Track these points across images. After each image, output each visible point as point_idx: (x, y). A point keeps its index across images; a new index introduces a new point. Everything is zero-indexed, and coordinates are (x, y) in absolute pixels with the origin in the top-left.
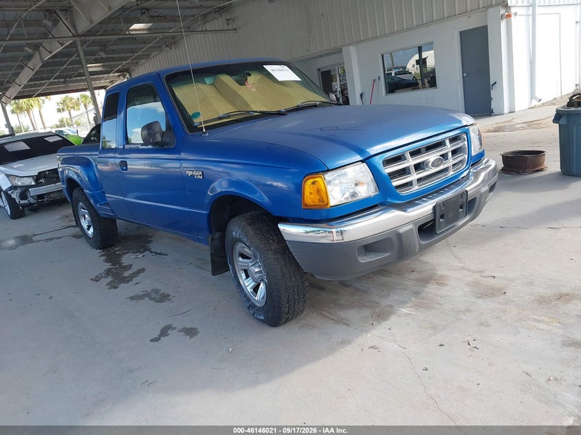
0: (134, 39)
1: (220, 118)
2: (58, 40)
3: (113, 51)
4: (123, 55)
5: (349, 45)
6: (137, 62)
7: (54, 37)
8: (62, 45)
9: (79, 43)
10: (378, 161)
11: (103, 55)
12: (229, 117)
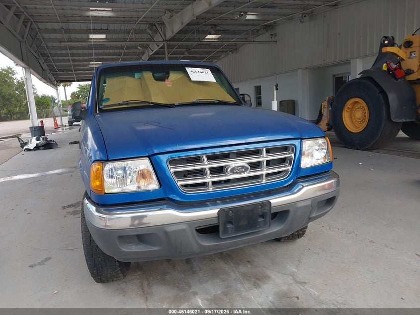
0: (209, 45)
1: (120, 104)
2: (156, 43)
3: (195, 53)
4: (202, 56)
5: (357, 58)
6: (212, 61)
7: (154, 41)
8: (158, 46)
9: (166, 46)
10: (164, 158)
11: (187, 55)
12: (128, 104)
